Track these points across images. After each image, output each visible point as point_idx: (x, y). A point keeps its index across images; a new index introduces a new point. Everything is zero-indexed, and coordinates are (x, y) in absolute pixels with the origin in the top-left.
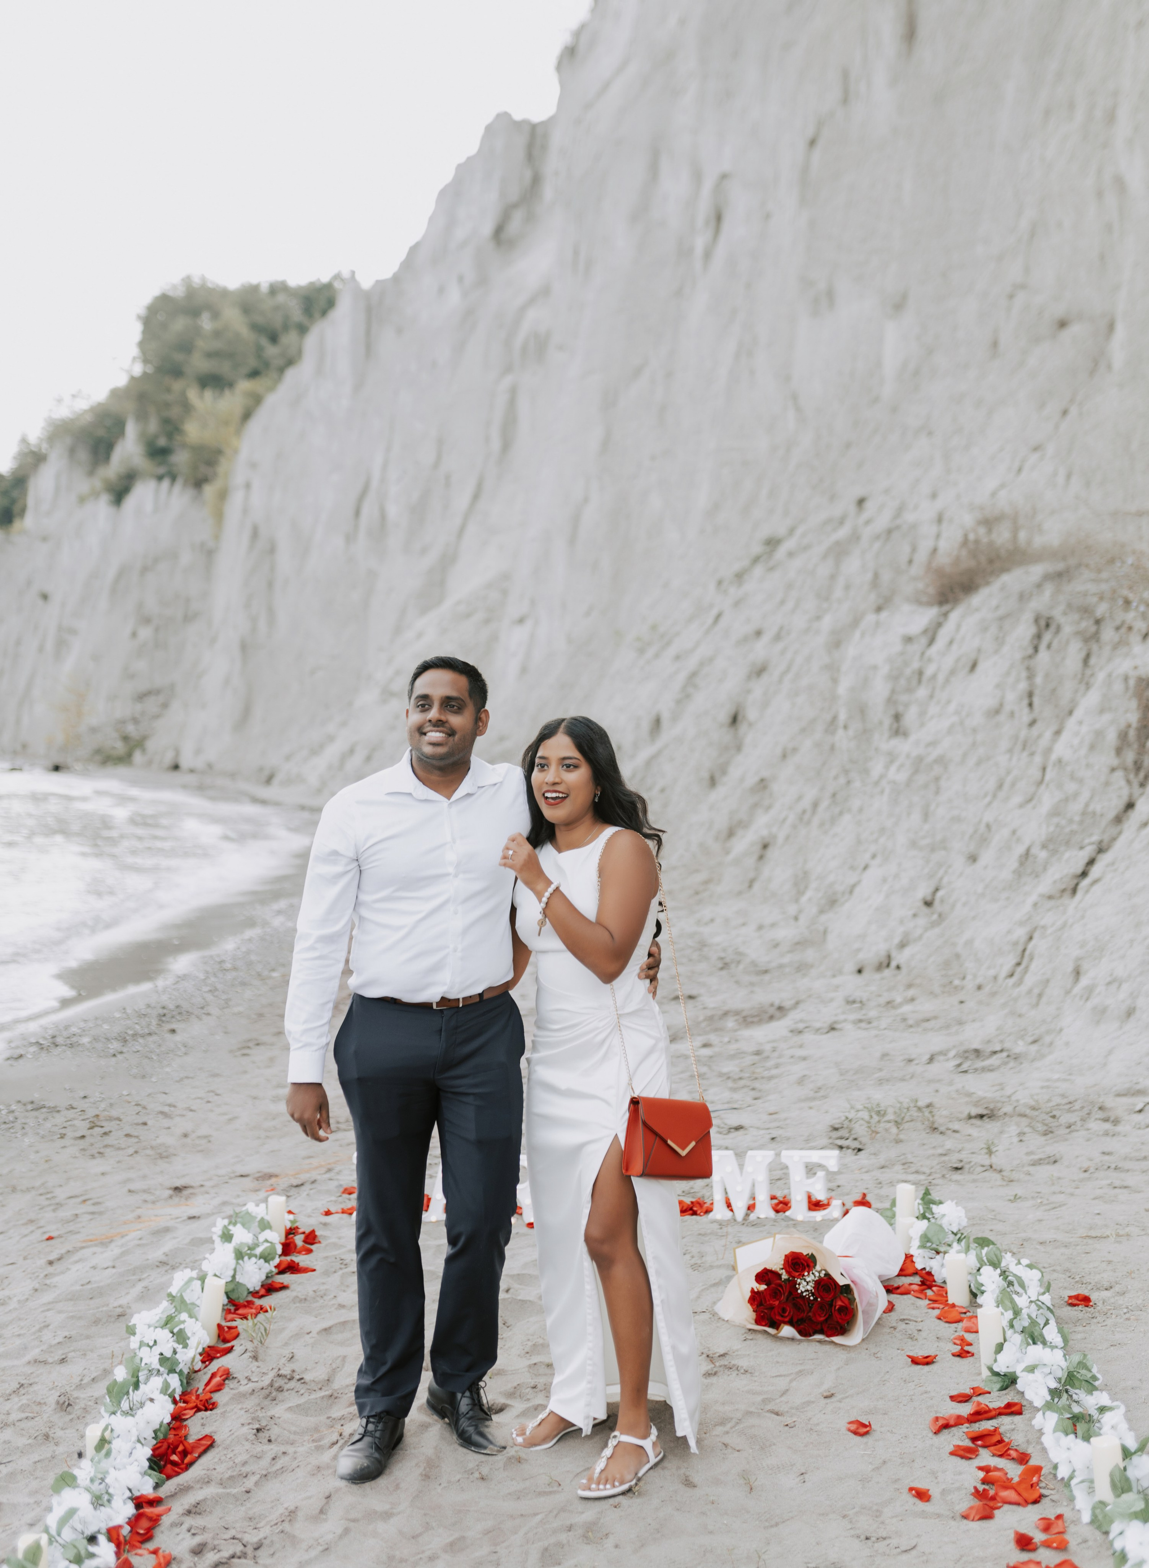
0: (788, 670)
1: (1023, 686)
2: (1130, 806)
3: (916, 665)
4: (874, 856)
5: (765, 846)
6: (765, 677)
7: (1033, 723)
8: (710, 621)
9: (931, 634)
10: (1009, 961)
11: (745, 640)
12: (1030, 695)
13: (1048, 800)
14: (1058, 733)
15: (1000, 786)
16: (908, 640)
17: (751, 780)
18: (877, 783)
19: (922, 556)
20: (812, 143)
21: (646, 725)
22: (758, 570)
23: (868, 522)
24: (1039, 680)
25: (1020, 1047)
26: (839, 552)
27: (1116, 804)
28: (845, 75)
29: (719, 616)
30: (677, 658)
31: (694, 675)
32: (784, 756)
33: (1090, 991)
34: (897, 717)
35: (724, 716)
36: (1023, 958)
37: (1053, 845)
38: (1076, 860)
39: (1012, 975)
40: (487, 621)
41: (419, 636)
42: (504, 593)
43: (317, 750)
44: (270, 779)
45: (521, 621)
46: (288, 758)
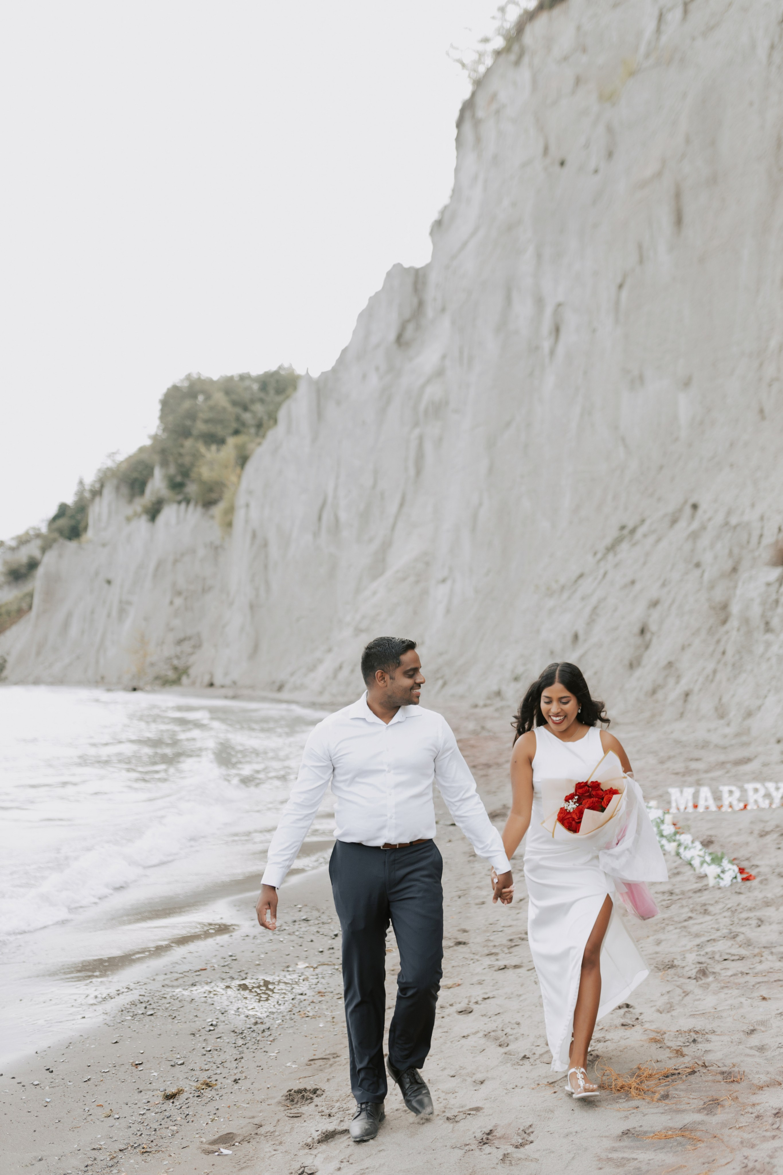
0: (673, 602)
3: (774, 597)
4: (769, 691)
5: (687, 695)
6: (659, 607)
8: (600, 577)
11: (625, 587)
16: (768, 584)
17: (663, 663)
18: (762, 656)
19: (754, 540)
20: (620, 287)
21: (569, 638)
22: (625, 546)
23: (709, 519)
26: (694, 536)
29: (605, 574)
30: (583, 599)
31: (595, 608)
32: (683, 648)
34: (767, 623)
35: (636, 629)
40: (417, 582)
41: (374, 593)
42: (427, 564)
43: (312, 668)
44: (280, 688)
45: (444, 581)
46: (292, 674)
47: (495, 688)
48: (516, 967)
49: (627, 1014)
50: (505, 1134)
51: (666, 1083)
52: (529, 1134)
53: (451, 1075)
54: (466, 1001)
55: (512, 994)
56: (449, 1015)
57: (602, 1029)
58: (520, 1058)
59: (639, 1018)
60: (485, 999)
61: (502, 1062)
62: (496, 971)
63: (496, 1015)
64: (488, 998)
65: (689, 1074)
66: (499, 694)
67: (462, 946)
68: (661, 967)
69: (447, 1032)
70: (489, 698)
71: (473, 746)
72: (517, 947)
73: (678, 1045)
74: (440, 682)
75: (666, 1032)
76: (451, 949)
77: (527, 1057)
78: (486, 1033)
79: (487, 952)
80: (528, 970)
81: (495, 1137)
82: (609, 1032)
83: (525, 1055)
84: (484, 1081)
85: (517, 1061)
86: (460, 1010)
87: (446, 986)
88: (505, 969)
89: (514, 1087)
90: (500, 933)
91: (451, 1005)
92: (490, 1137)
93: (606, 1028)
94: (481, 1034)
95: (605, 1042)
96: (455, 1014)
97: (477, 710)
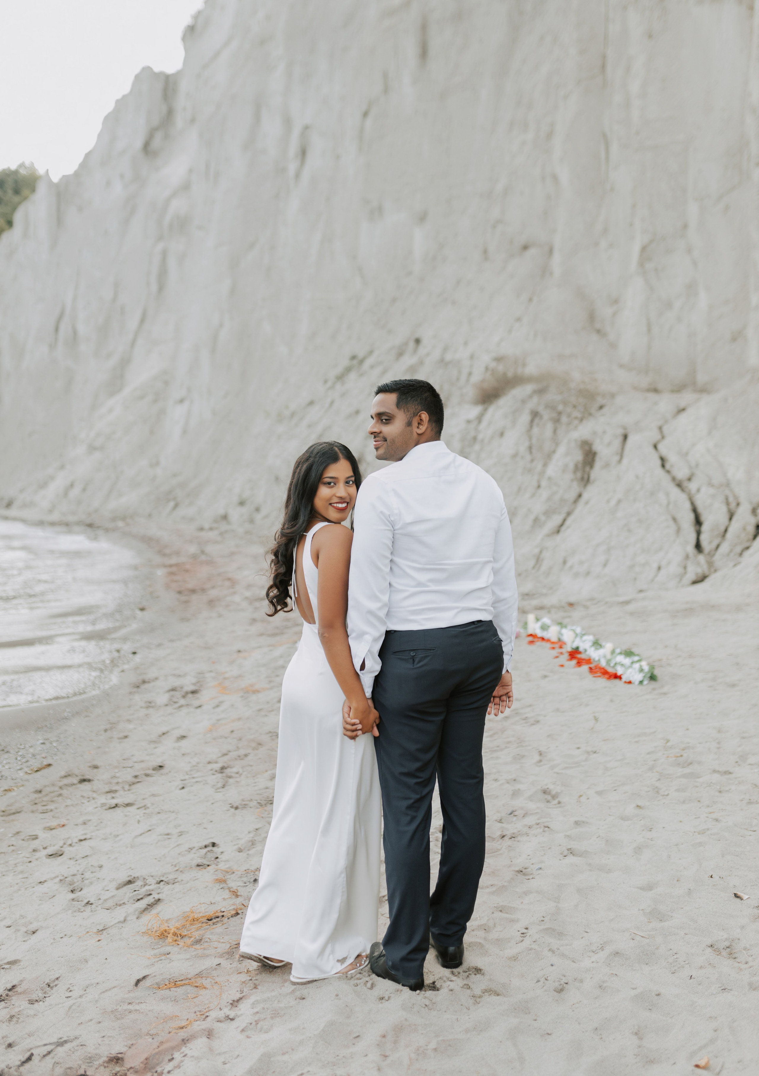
1: (527, 444)
2: (580, 496)
3: (473, 434)
7: (532, 461)
8: (327, 405)
9: (479, 419)
10: (532, 563)
11: (350, 416)
12: (530, 448)
13: (544, 494)
14: (545, 465)
15: (519, 489)
16: (469, 422)
19: (464, 377)
20: (365, 114)
22: (352, 376)
23: (428, 355)
24: (534, 441)
25: (544, 591)
27: (572, 495)
28: (385, 76)
29: (332, 403)
30: (310, 426)
33: (571, 567)
36: (538, 559)
37: (548, 513)
38: (557, 519)
39: (534, 568)
40: (155, 401)
41: (111, 410)
42: (166, 383)
43: (43, 485)
44: (9, 505)
45: (181, 401)
46: (22, 491)
47: (221, 512)
48: (128, 805)
49: (209, 853)
50: (27, 989)
51: (207, 927)
52: (52, 988)
53: (7, 925)
54: (61, 843)
55: (111, 834)
56: (37, 859)
57: (177, 870)
58: (83, 905)
59: (219, 857)
60: (81, 840)
61: (64, 909)
62: (106, 810)
63: (83, 858)
64: (85, 839)
65: (232, 917)
66: (225, 517)
67: (86, 783)
68: (263, 803)
69: (27, 878)
70: (216, 521)
71: (187, 571)
72: (139, 784)
73: (238, 885)
74: (172, 504)
75: (235, 872)
76: (74, 786)
77: (90, 903)
78: (62, 878)
79: (107, 789)
80: (138, 808)
81: (16, 993)
82: (183, 873)
83: (89, 901)
84: (37, 930)
85: (80, 907)
86: (50, 854)
87: (49, 827)
88: (116, 808)
89: (63, 936)
90: (129, 769)
91: (45, 848)
92: (10, 993)
93: (181, 870)
94: (57, 880)
95: (173, 884)
96: (44, 858)
97: (203, 534)
